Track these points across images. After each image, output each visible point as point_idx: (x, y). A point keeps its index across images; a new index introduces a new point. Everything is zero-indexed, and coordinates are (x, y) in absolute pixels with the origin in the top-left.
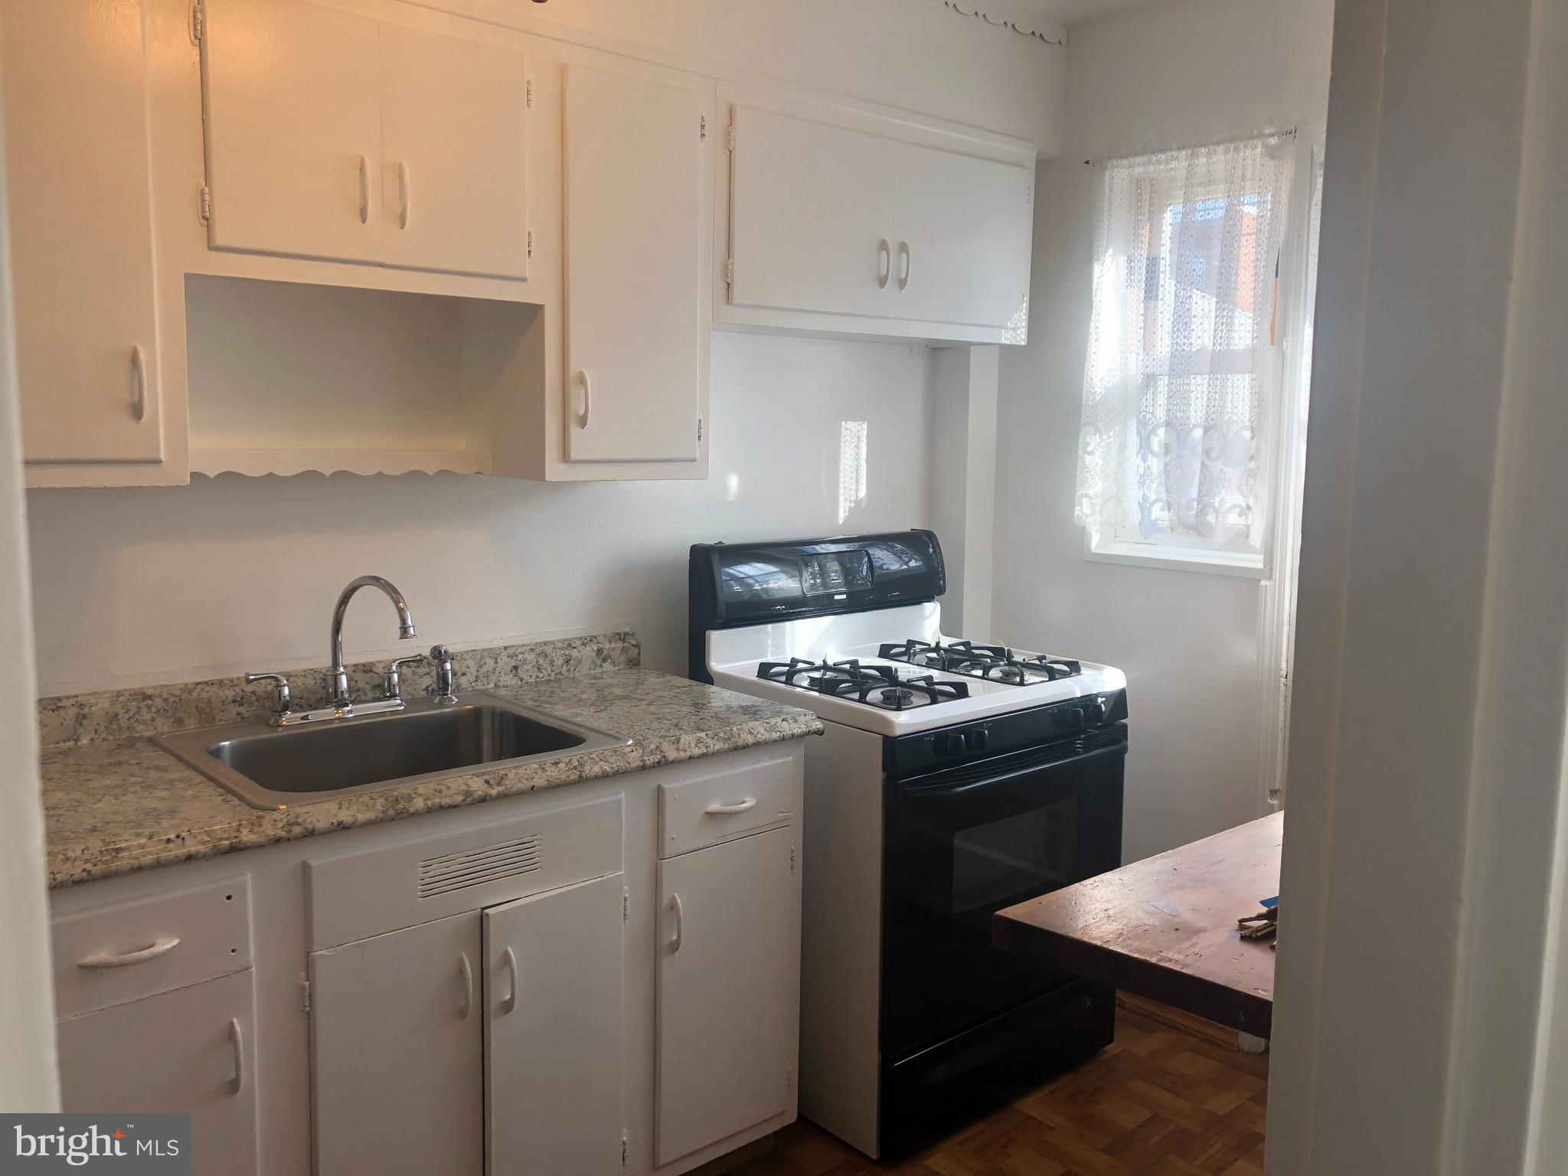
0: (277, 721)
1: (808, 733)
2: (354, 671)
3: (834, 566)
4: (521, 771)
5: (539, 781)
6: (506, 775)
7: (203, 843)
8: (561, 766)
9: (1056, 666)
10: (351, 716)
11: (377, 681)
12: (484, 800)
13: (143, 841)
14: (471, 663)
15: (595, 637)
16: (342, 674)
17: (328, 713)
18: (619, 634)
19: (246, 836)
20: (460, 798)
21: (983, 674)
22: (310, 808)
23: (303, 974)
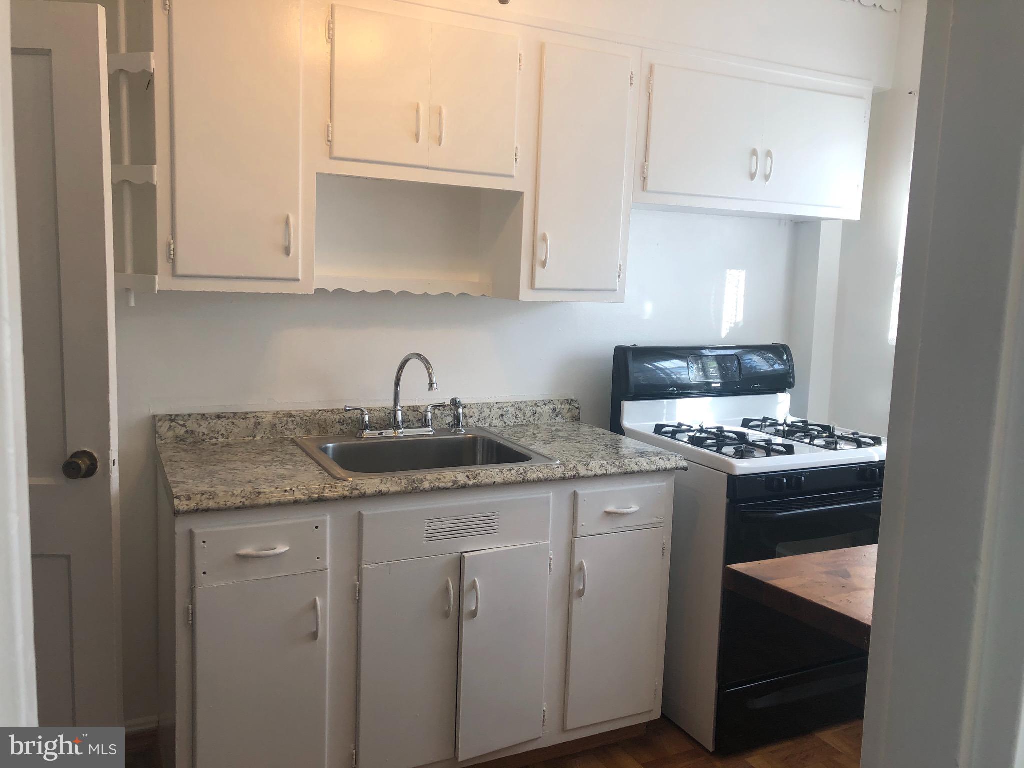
0: (361, 435)
1: (677, 469)
2: (408, 410)
3: (714, 364)
4: (489, 472)
5: (499, 479)
6: (480, 474)
7: (304, 494)
8: (513, 472)
9: (863, 440)
10: (402, 435)
11: (420, 417)
12: (465, 487)
13: (273, 490)
14: (476, 411)
15: (552, 401)
16: (399, 410)
17: (390, 433)
18: (568, 400)
19: (328, 494)
20: (451, 484)
21: (810, 442)
22: (365, 482)
23: (356, 578)
